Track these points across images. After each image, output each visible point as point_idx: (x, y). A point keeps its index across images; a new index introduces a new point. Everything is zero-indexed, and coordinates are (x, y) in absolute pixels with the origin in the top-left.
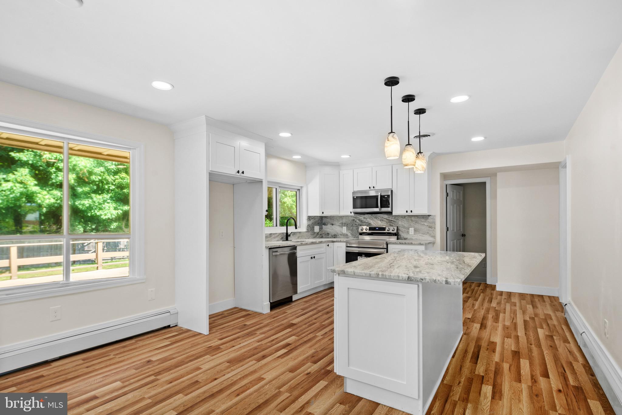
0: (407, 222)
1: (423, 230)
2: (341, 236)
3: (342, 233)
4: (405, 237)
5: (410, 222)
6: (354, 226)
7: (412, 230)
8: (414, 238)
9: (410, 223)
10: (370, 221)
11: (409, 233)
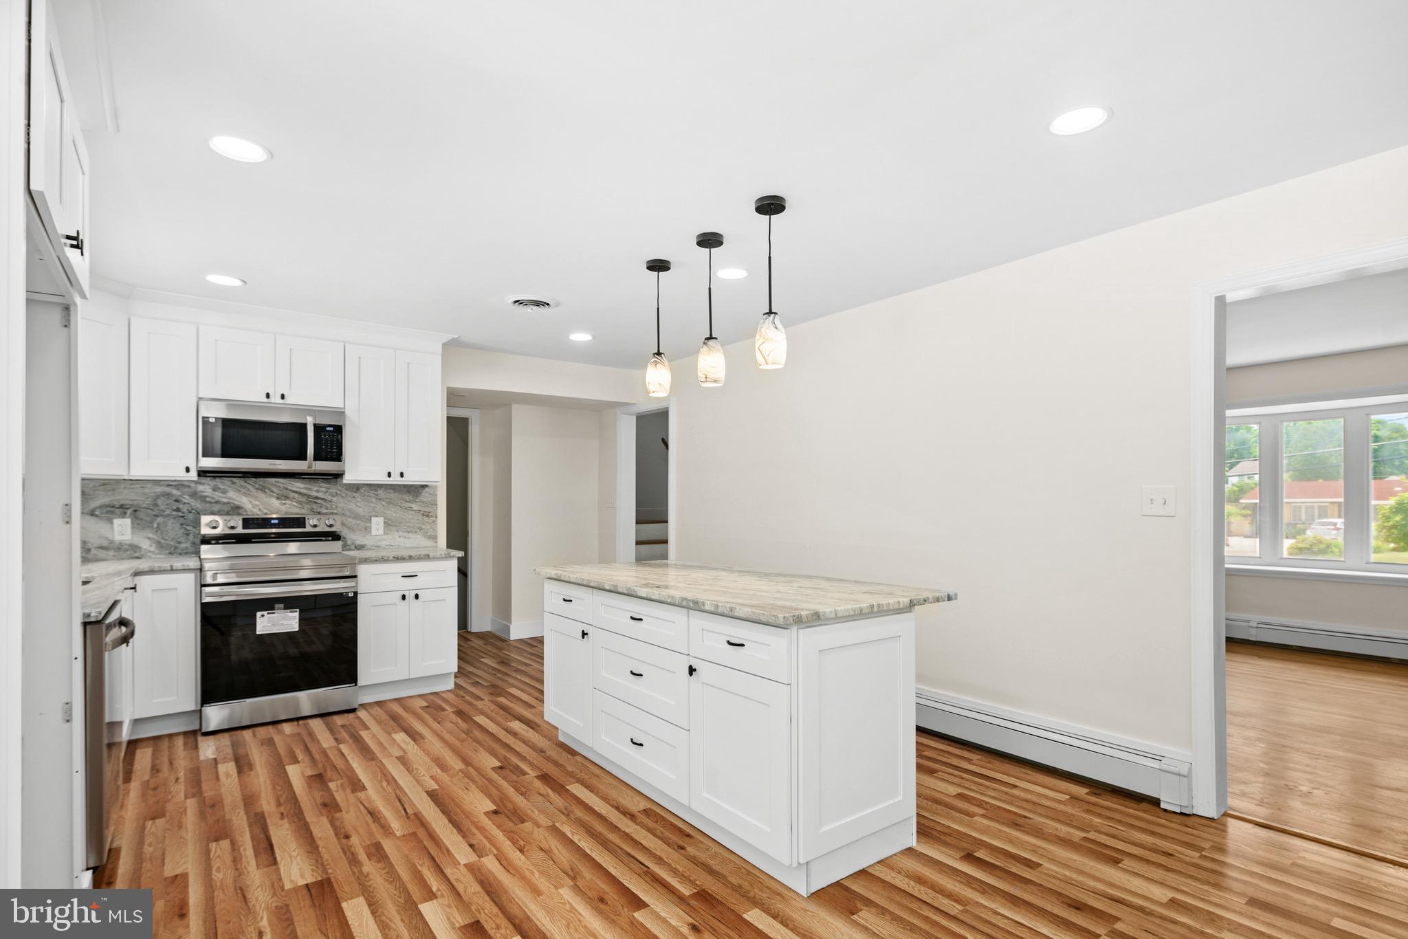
0: (366, 503)
1: (409, 522)
2: (102, 554)
3: (112, 542)
4: (358, 543)
5: (372, 502)
6: (168, 516)
7: (377, 524)
8: (383, 544)
9: (373, 505)
10: (238, 499)
11: (371, 531)
